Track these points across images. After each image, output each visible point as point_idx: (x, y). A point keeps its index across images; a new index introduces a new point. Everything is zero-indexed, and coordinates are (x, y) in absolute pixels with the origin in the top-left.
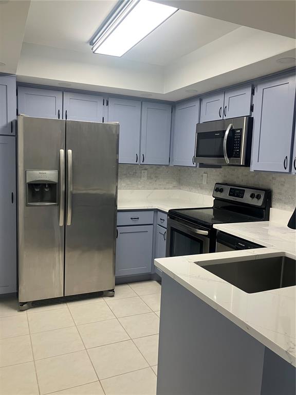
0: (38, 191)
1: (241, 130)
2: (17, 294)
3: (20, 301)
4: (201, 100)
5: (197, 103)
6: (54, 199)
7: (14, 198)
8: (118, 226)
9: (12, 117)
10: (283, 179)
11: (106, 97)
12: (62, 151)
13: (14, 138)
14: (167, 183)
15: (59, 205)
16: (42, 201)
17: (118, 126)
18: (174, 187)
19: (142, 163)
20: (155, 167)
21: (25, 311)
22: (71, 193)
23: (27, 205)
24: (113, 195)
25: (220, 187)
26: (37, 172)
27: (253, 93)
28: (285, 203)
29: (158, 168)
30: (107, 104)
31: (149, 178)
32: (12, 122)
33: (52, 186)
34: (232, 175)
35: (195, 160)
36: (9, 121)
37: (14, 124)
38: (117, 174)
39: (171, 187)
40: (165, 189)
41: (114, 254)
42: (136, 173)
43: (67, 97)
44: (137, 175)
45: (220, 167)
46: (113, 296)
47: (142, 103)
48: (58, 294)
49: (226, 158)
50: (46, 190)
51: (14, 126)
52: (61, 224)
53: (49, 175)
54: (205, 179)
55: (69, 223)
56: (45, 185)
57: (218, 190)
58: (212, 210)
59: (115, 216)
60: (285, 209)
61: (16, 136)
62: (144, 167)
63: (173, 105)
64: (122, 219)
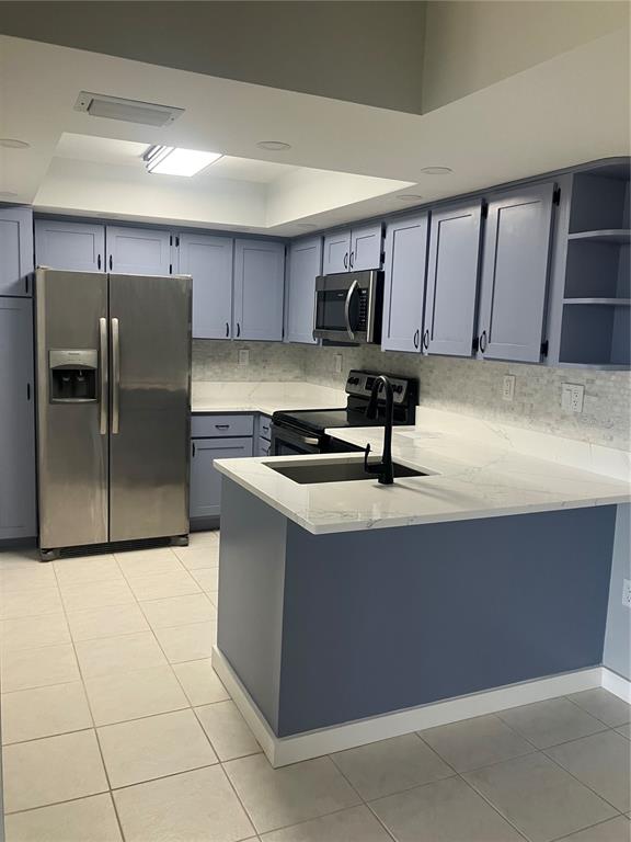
0: (69, 381)
1: (368, 290)
2: (38, 539)
3: (42, 547)
4: (323, 239)
5: (318, 244)
6: (92, 393)
7: (32, 392)
8: (193, 438)
9: (27, 269)
10: (431, 363)
11: (175, 233)
12: (103, 321)
13: (31, 300)
14: (284, 371)
15: (99, 401)
16: (74, 396)
17: (190, 281)
18: (297, 377)
19: (236, 338)
20: (262, 344)
21: (50, 563)
22: (118, 385)
23: (51, 402)
24: (184, 390)
25: (355, 376)
26: (66, 352)
27: (384, 235)
28: (434, 398)
29: (268, 346)
30: (177, 244)
31: (253, 361)
32: (27, 278)
33: (89, 374)
34: (373, 357)
35: (315, 334)
36: (23, 275)
37: (30, 280)
38: (190, 356)
39: (290, 377)
40: (280, 381)
41: (188, 486)
42: (230, 354)
43: (112, 233)
44: (231, 357)
45: (357, 345)
46: (187, 545)
47: (234, 242)
48: (99, 537)
49: (349, 331)
50: (80, 380)
51: (30, 282)
52: (104, 431)
53: (84, 357)
54: (339, 363)
55: (115, 430)
56: (78, 371)
57: (352, 381)
58: (345, 413)
59: (188, 424)
60: (434, 407)
61: (34, 298)
62: (242, 344)
63: (286, 244)
64: (199, 427)
